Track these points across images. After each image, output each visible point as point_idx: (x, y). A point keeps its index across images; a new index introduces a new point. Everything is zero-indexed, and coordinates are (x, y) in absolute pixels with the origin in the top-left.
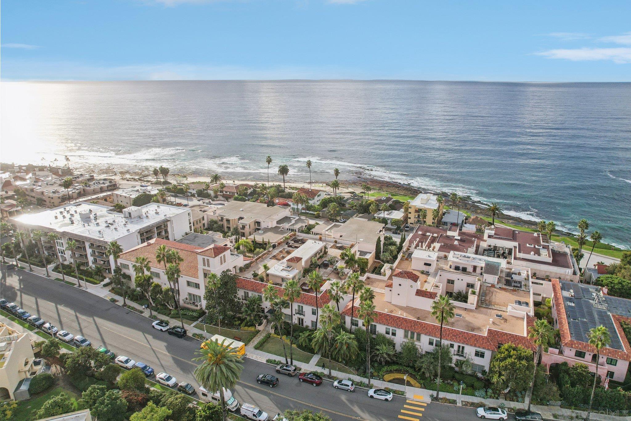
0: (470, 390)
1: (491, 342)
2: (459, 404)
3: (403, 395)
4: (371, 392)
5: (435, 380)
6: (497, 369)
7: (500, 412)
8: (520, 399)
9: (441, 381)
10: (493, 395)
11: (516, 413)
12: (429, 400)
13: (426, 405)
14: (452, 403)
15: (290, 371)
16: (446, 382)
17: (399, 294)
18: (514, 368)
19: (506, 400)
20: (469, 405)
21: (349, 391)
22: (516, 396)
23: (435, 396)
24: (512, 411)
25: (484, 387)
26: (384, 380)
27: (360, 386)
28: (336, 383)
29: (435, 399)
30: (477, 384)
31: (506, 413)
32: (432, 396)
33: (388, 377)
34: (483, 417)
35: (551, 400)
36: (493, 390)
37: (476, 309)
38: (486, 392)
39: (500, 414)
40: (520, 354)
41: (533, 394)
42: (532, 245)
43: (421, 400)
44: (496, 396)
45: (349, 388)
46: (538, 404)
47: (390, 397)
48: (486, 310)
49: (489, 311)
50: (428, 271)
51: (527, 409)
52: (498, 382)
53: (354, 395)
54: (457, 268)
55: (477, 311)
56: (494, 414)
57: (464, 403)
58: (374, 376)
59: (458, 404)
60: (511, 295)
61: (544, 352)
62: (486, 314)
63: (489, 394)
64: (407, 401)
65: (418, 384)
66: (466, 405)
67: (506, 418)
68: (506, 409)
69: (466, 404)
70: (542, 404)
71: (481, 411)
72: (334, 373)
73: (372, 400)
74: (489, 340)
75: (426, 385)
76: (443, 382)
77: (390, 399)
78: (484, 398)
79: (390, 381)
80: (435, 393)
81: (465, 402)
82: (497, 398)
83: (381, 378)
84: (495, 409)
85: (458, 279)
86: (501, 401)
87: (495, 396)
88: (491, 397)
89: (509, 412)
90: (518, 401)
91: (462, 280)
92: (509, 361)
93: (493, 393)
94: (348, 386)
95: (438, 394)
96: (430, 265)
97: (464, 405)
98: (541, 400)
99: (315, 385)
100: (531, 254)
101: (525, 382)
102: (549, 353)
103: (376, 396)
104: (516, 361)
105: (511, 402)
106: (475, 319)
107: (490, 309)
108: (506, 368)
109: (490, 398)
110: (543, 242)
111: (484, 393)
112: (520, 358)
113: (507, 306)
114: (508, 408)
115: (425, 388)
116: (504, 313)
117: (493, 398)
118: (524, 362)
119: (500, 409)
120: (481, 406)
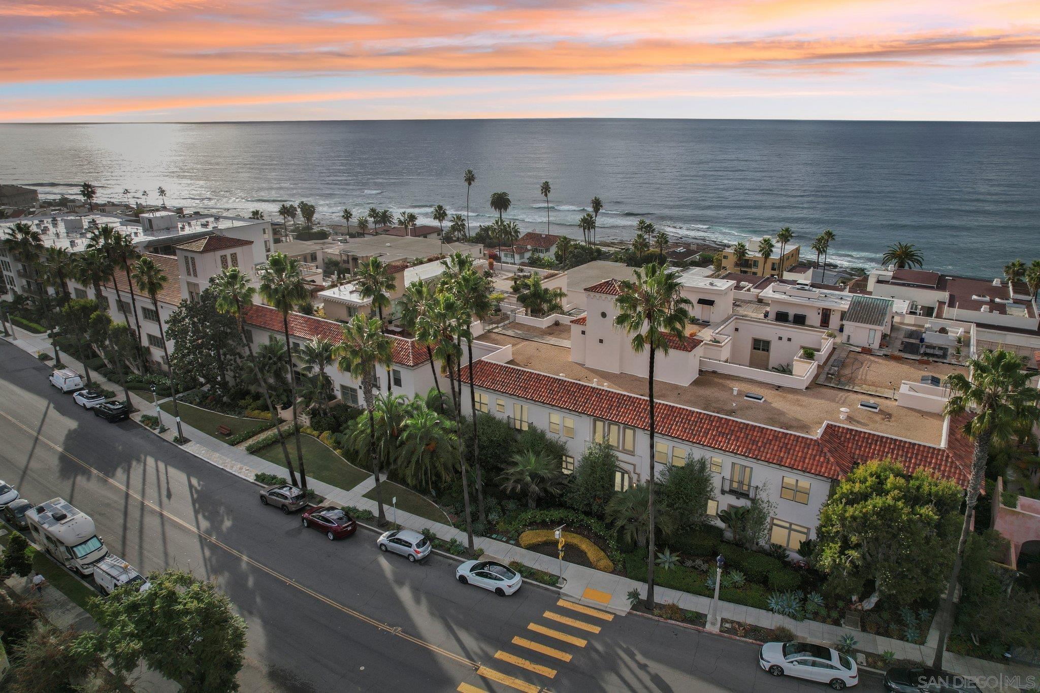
0: (756, 591)
1: (828, 454)
2: (712, 628)
3: (553, 584)
4: (465, 569)
5: (660, 555)
6: (838, 527)
7: (835, 660)
8: (910, 633)
9: (675, 559)
10: (823, 612)
11: (889, 672)
12: (623, 606)
13: (610, 618)
14: (691, 621)
15: (286, 498)
16: (689, 563)
17: (601, 341)
18: (889, 526)
19: (864, 630)
20: (741, 631)
21: (412, 559)
22: (900, 621)
23: (644, 596)
24: (880, 664)
25: (799, 587)
26: (518, 544)
27: (448, 551)
28: (383, 538)
29: (644, 605)
30: (778, 577)
31: (854, 666)
32: (634, 595)
33: (529, 536)
34: (776, 672)
35: (1021, 644)
36: (825, 597)
37: (807, 388)
38: (804, 600)
39: (832, 667)
40: (919, 488)
41: (956, 622)
42: (984, 296)
43: (602, 604)
44: (835, 614)
45: (411, 550)
46: (972, 652)
47: (511, 584)
48: (836, 392)
49: (842, 394)
50: (706, 319)
51: (930, 663)
52: (836, 567)
53: (420, 572)
54: (782, 317)
55: (809, 392)
56: (814, 664)
57: (728, 625)
58: (497, 532)
59: (708, 627)
60: (912, 370)
61: (1001, 506)
62: (833, 401)
63: (810, 607)
64: (560, 603)
65: (605, 562)
66: (733, 631)
67: (855, 682)
68: (861, 657)
69: (733, 628)
70: (988, 656)
71: (772, 654)
72: (393, 514)
73: (461, 588)
74: (826, 450)
75: (628, 565)
76: (682, 562)
77: (509, 592)
78: (794, 617)
79: (533, 548)
80: (642, 589)
81: (732, 622)
82: (837, 623)
83: (514, 539)
84: (821, 652)
85: (780, 338)
86: (847, 630)
87: (829, 616)
88: (816, 616)
89: (869, 665)
90: (902, 638)
91: (789, 340)
92: (878, 501)
93: (827, 606)
94: (409, 545)
95: (651, 593)
96: (711, 303)
97: (728, 631)
98: (982, 641)
99: (331, 537)
100: (982, 309)
101: (926, 572)
102: (1018, 509)
103: (473, 579)
104: (900, 504)
105: (880, 639)
106: (799, 408)
107: (848, 391)
108: (864, 525)
109: (814, 619)
110: (1015, 292)
111: (795, 605)
112: (915, 499)
113: (896, 388)
114: (868, 655)
115: (624, 573)
116: (887, 402)
117: (824, 621)
118: (927, 511)
119: (835, 654)
120: (777, 639)
